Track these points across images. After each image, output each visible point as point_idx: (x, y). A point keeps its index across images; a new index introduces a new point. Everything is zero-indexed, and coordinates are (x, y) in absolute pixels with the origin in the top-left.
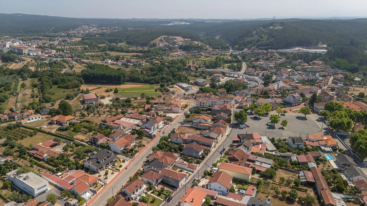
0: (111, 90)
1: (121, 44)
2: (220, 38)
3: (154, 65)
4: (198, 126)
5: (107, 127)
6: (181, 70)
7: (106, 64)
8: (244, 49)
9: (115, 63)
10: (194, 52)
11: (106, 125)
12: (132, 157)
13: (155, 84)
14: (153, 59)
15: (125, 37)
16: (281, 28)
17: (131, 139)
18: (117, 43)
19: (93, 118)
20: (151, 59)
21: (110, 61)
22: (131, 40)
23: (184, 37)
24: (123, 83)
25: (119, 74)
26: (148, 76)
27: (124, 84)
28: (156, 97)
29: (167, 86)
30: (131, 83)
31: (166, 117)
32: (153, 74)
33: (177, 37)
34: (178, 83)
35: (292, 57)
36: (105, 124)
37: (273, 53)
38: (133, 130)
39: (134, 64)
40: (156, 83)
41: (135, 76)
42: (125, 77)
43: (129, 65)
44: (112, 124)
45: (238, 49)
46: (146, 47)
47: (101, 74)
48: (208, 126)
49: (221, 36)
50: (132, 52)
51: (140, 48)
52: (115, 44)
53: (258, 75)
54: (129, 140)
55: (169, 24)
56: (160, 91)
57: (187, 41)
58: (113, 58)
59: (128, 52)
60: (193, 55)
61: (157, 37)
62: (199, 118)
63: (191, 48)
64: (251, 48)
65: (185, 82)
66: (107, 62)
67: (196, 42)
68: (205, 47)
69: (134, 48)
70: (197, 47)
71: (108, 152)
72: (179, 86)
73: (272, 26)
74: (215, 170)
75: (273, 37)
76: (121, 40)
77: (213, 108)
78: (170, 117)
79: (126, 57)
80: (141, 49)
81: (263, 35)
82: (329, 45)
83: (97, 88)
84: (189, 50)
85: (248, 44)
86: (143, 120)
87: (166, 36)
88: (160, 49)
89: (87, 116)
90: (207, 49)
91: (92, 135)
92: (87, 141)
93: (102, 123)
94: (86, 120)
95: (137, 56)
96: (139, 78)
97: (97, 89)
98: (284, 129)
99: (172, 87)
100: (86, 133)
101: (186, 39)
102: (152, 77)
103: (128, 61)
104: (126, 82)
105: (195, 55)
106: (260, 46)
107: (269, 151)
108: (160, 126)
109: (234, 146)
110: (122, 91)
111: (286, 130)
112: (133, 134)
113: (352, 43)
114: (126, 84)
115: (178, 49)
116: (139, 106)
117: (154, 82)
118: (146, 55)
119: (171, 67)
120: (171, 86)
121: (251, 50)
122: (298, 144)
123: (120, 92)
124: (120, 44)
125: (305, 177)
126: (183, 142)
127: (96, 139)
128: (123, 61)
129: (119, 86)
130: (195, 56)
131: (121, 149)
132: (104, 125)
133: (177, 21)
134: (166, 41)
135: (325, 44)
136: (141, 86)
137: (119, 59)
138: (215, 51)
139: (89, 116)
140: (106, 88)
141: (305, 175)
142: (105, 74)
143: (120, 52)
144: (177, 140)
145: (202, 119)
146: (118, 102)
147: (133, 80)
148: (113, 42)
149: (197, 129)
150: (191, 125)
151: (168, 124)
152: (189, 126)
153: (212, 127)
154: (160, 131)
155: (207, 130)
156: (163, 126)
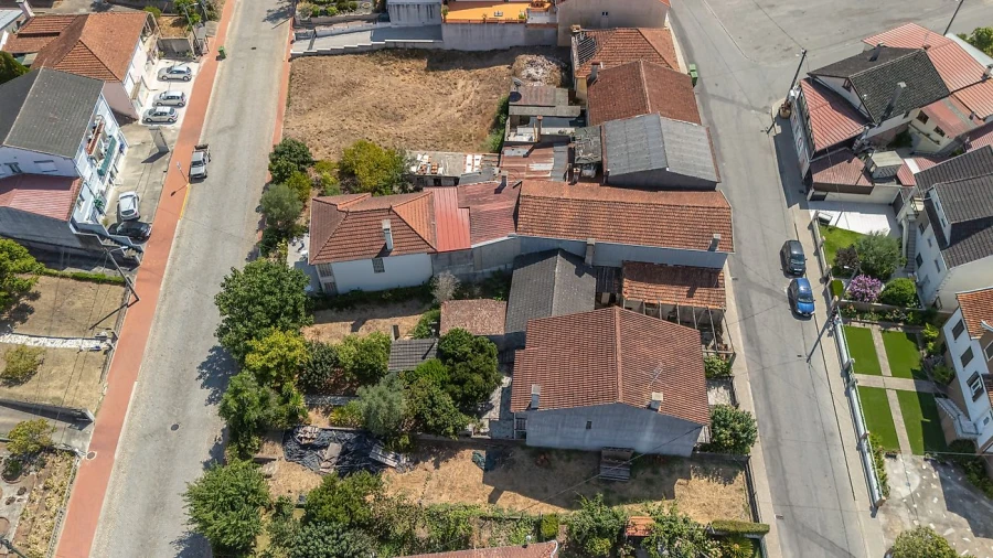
4: (446, 31)
48: (522, 22)
108: (142, 96)
109: (831, 196)
149: (441, 61)
150: (376, 35)
151: (198, 52)
152: (364, 39)
153: (553, 25)
154: (162, 152)
155: (524, 59)
156: (164, 87)
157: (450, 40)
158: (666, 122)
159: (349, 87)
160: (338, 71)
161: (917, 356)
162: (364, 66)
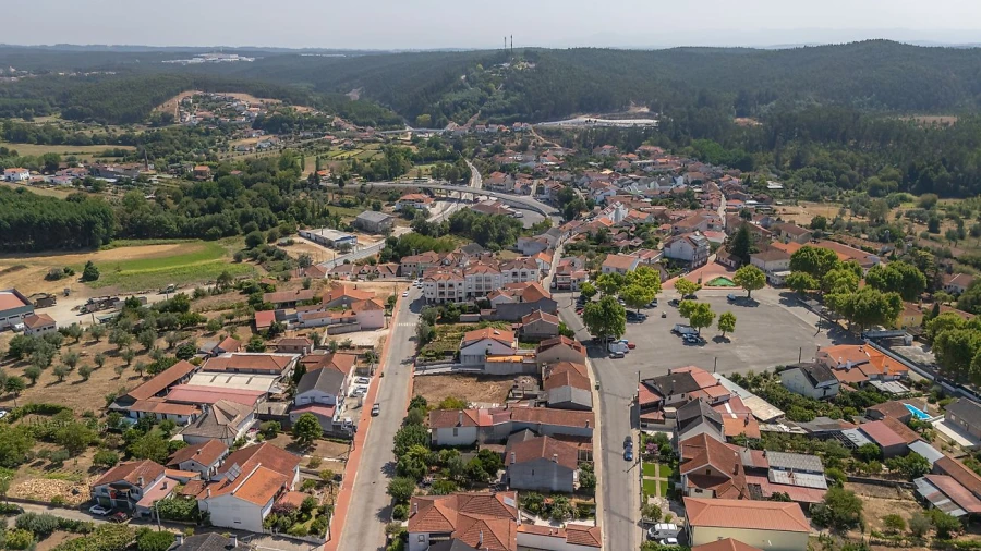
0: (66, 271)
1: (45, 119)
2: (361, 97)
3: (189, 178)
4: (487, 366)
5: (146, 424)
6: (291, 188)
7: (14, 187)
8: (446, 124)
9: (46, 179)
10: (301, 135)
11: (133, 414)
12: (318, 539)
13: (223, 239)
14: (180, 159)
15: (52, 98)
16: (530, 66)
17: (283, 460)
18: (27, 117)
19: (62, 391)
20: (172, 161)
21: (24, 175)
22: (78, 107)
23: (257, 95)
24: (106, 242)
25: (84, 212)
26: (188, 214)
27: (109, 246)
28: (274, 282)
29: (269, 241)
30: (135, 241)
31: (354, 348)
32: (206, 207)
33: (237, 96)
34: (302, 228)
35: (578, 141)
36: (128, 408)
37: (526, 132)
38: (262, 418)
39: (120, 180)
40: (225, 235)
41: (147, 218)
42: (111, 223)
43: (105, 184)
44: (160, 407)
45: (432, 125)
46: (136, 125)
47: (16, 219)
48: (521, 361)
49: (362, 90)
50: (96, 141)
51: (117, 129)
52: (22, 119)
53: (526, 190)
54: (278, 467)
55: (190, 61)
56: (253, 261)
57: (272, 104)
58: (35, 163)
59: (78, 142)
60: (304, 146)
61: (170, 95)
62: (483, 339)
63: (291, 126)
64: (466, 121)
65: (327, 225)
66: (15, 176)
67: (299, 108)
68: (332, 120)
69: (100, 132)
70: (307, 122)
71: (226, 547)
72: (309, 238)
73: (508, 62)
74: (668, 533)
75: (519, 89)
76: (40, 107)
77: (495, 301)
78: (366, 347)
79: (84, 158)
80: (120, 132)
81: (492, 85)
82: (654, 109)
83: (5, 268)
84: (284, 132)
85: (456, 110)
86: (283, 374)
87: (198, 93)
88: (192, 130)
89: (29, 386)
90: (338, 128)
91: (88, 467)
92: (77, 500)
93: (115, 406)
94: (35, 406)
95: (118, 154)
96: (160, 223)
97: (8, 271)
98: (728, 341)
99: (291, 243)
100: (57, 464)
101: (270, 101)
102: (208, 217)
103: (95, 172)
104: (116, 238)
105: (310, 144)
106: (491, 114)
107: (767, 422)
108: (350, 385)
109: (649, 425)
110: (111, 271)
111: (735, 344)
112: (269, 434)
113: (703, 101)
114: (115, 246)
115: (250, 129)
116: (228, 321)
117: (220, 232)
118: (151, 149)
119: (254, 181)
120: (284, 240)
121: (469, 124)
122: (824, 384)
123: (105, 275)
124: (39, 122)
125: (948, 497)
126: (482, 437)
127: (128, 487)
128: (75, 171)
129: (91, 254)
130: (312, 148)
131: (265, 515)
132: (127, 413)
133: (212, 52)
134: (204, 106)
135: (643, 106)
136: (174, 250)
137: (57, 166)
138: (365, 131)
139: (34, 383)
140: (43, 265)
141: (941, 491)
142: (28, 217)
143: (48, 143)
144: (455, 434)
145: (492, 342)
146: (142, 315)
147: (139, 231)
148: (13, 113)
149: (483, 378)
150: (453, 368)
151: (372, 374)
152: (449, 369)
153: (535, 364)
154: (360, 406)
155: (521, 377)
156: (358, 385)
157: (488, 370)
158: (573, 389)
159: (441, 387)
160: (436, 381)
161: (670, 472)
162: (446, 380)
